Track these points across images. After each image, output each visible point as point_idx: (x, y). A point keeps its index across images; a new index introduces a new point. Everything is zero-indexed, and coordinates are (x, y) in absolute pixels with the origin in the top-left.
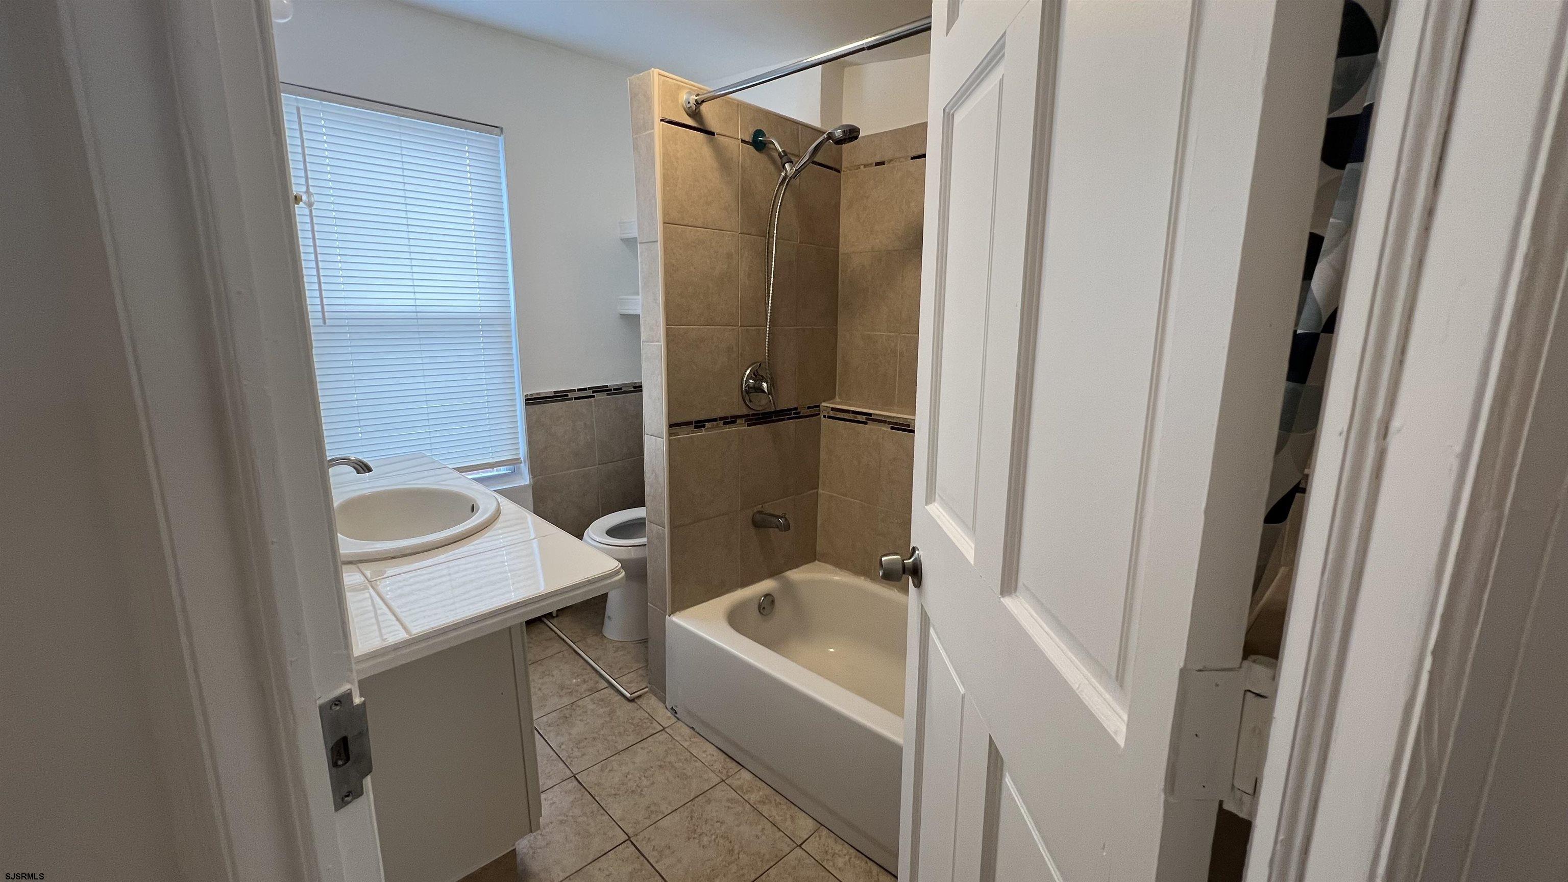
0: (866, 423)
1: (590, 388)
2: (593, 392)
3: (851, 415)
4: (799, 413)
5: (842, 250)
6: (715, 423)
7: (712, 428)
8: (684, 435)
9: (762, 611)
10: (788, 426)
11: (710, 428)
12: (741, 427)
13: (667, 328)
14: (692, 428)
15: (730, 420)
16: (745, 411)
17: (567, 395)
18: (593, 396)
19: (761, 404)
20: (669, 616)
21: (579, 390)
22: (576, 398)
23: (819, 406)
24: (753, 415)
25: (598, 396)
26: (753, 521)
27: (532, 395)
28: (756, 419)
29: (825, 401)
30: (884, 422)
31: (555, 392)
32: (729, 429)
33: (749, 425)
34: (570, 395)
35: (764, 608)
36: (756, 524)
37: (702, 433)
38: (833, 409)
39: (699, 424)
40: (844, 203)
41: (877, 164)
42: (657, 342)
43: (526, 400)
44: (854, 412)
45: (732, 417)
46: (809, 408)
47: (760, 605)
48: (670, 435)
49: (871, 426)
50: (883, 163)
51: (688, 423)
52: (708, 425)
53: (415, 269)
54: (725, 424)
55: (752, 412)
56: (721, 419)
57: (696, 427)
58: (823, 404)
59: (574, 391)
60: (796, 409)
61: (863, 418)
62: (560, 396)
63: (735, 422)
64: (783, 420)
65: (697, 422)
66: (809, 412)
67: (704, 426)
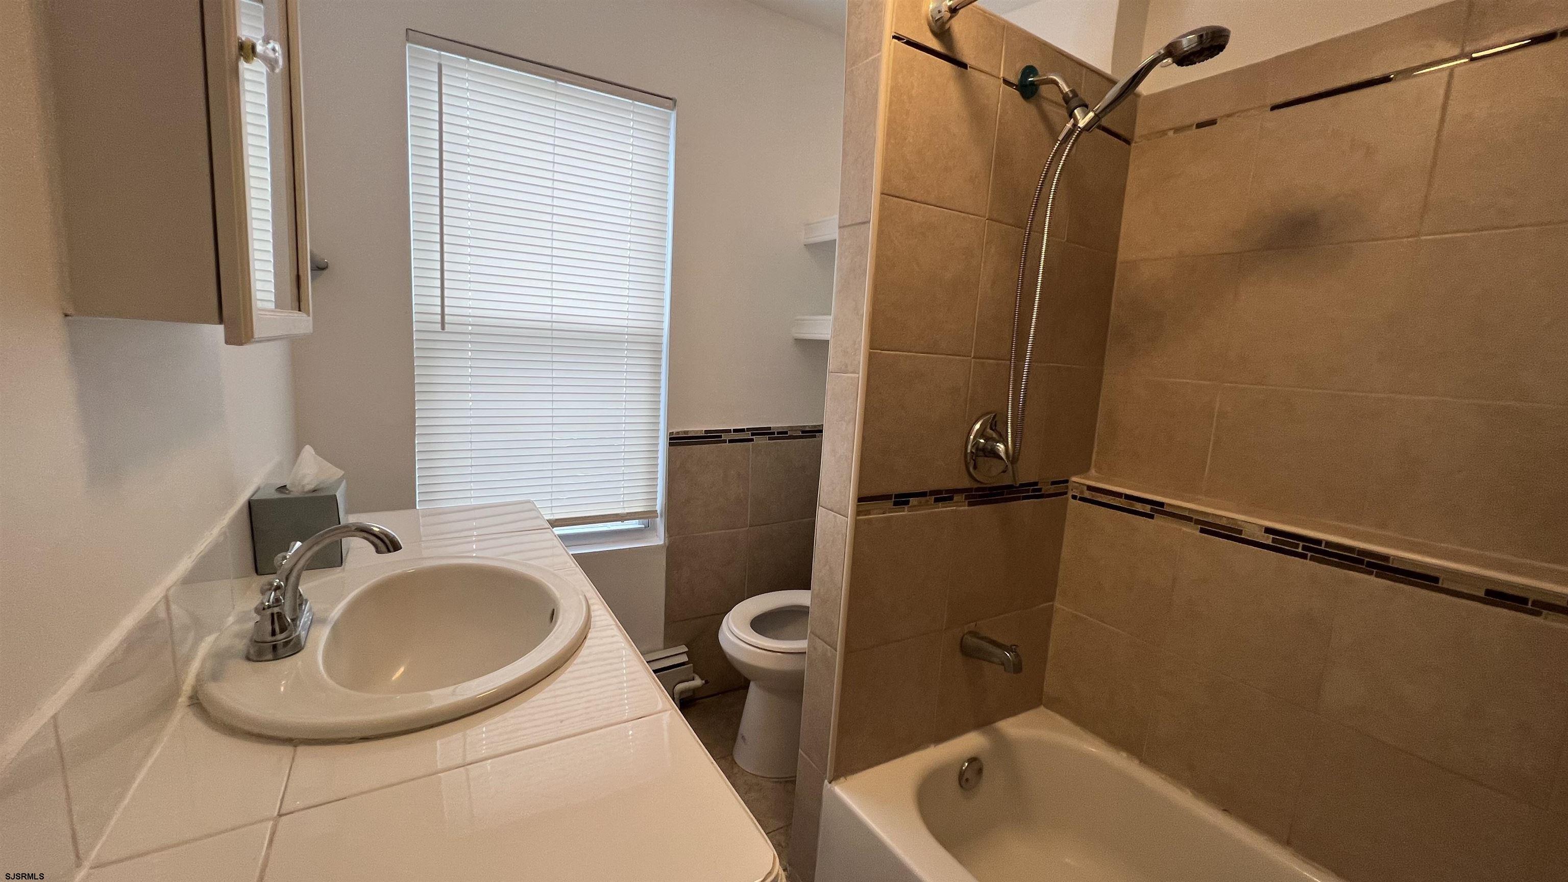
0: (1151, 517)
1: (748, 430)
2: (753, 434)
3: (1123, 500)
4: (1040, 490)
5: (1122, 255)
6: (923, 499)
7: (919, 506)
8: (878, 515)
9: (963, 783)
10: (1024, 508)
11: (915, 506)
12: (960, 508)
13: (870, 354)
14: (889, 504)
15: (943, 496)
16: (966, 483)
17: (720, 437)
18: (752, 440)
19: (991, 475)
20: (830, 783)
21: (735, 431)
22: (731, 441)
23: (1067, 481)
24: (977, 489)
25: (759, 441)
26: (961, 646)
27: (678, 433)
28: (981, 496)
29: (1075, 474)
30: (1189, 519)
31: (706, 432)
32: (943, 509)
33: (970, 504)
34: (724, 436)
35: (967, 780)
36: (966, 651)
37: (904, 513)
38: (1090, 488)
39: (901, 500)
40: (1132, 188)
41: (1200, 126)
42: (852, 373)
43: (671, 439)
44: (1129, 497)
45: (948, 491)
46: (1053, 483)
47: (961, 774)
48: (858, 513)
49: (1159, 521)
50: (1212, 122)
51: (885, 497)
52: (914, 501)
53: (556, 269)
54: (937, 500)
55: (976, 485)
56: (933, 493)
57: (896, 504)
58: (1074, 479)
59: (729, 431)
60: (1036, 484)
61: (1147, 508)
62: (712, 437)
63: (951, 499)
64: (1018, 499)
65: (897, 496)
66: (1052, 489)
67: (907, 503)
